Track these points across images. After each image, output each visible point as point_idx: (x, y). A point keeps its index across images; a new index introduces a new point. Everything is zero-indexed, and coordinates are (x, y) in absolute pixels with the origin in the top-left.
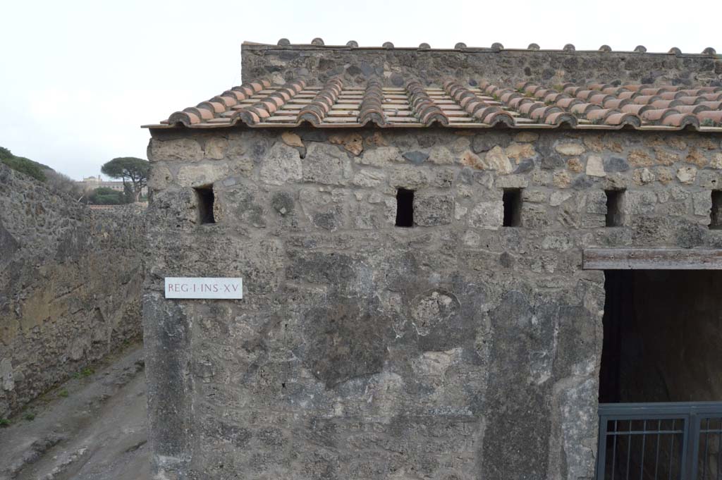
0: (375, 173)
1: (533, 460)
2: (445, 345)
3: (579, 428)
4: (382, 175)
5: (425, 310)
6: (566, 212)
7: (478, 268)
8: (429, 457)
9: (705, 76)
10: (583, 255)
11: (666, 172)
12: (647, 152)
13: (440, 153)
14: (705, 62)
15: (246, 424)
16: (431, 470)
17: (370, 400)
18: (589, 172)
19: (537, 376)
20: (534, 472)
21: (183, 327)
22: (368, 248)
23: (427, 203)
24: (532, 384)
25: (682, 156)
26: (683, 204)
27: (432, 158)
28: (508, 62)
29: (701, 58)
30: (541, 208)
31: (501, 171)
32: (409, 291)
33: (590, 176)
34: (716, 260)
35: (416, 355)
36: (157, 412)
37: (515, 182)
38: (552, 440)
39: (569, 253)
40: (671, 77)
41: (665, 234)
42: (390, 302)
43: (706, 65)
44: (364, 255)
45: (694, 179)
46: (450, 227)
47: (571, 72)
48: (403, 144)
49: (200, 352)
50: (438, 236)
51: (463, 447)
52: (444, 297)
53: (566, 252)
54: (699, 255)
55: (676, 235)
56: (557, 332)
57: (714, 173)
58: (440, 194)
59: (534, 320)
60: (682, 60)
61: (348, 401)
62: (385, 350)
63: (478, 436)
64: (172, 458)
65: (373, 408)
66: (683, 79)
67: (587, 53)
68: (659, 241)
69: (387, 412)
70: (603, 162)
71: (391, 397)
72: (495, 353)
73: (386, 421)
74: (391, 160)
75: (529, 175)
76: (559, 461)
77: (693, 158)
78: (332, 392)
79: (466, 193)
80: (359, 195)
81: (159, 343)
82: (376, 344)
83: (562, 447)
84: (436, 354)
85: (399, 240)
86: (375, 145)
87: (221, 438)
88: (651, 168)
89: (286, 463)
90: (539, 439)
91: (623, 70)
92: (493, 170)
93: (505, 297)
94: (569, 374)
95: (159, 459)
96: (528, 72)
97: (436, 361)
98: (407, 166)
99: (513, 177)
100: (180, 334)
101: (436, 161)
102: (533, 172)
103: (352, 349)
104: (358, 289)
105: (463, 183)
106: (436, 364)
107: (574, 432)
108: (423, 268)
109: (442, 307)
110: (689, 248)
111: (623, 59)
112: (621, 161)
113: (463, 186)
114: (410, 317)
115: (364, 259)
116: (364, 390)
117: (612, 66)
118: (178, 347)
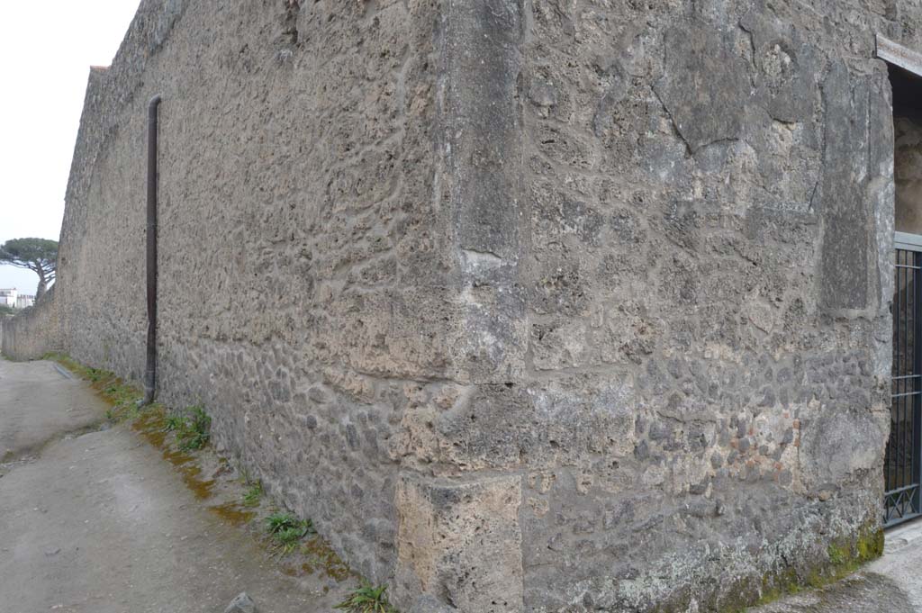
1: (858, 279)
2: (791, 115)
3: (886, 240)
5: (771, 66)
8: (780, 271)
10: (875, 41)
15: (595, 201)
16: (781, 291)
17: (727, 181)
19: (858, 172)
20: (858, 295)
21: (514, 5)
24: (854, 181)
32: (759, 34)
35: (766, 124)
36: (471, 158)
38: (869, 251)
39: (867, 35)
42: (741, 45)
49: (536, 59)
51: (806, 259)
52: (784, 53)
53: (865, 33)
56: (867, 122)
59: (852, 103)
61: (708, 178)
62: (742, 108)
63: (817, 243)
64: (489, 258)
65: (731, 193)
69: (743, 201)
71: (746, 179)
72: (827, 137)
73: (743, 214)
76: (875, 281)
78: (691, 161)
81: (478, 26)
82: (734, 97)
83: (877, 262)
84: (782, 126)
87: (562, 222)
89: (643, 273)
90: (860, 252)
93: (831, 68)
94: (878, 174)
95: (465, 259)
97: (782, 136)
100: (510, 16)
103: (712, 98)
104: (713, 16)
106: (782, 141)
107: (884, 245)
108: (768, 10)
109: (783, 65)
114: (762, 71)
116: (722, 164)
118: (506, 40)
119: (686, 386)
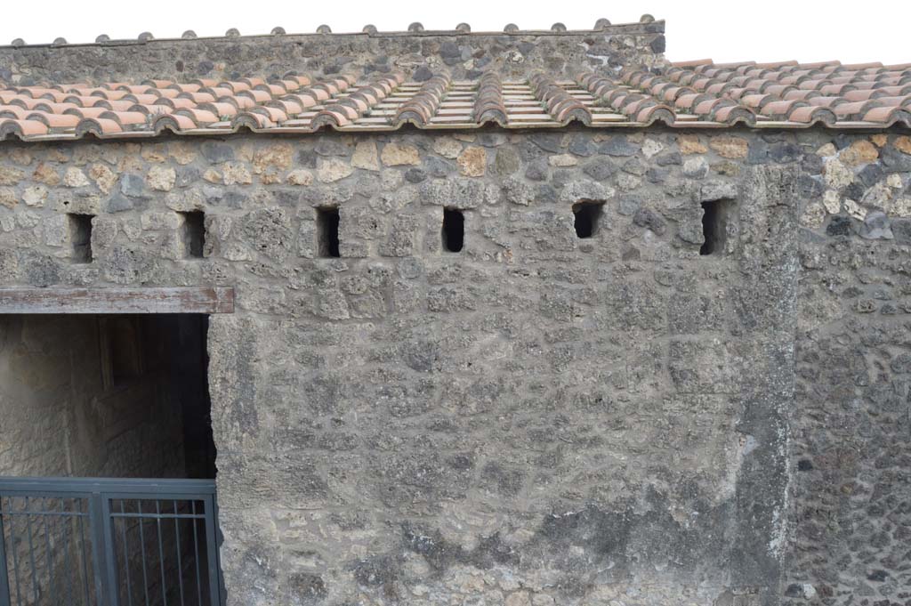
9: (407, 60)
11: (10, 194)
14: (407, 42)
25: (28, 173)
26: (33, 233)
28: (155, 56)
29: (402, 36)
34: (76, 301)
40: (363, 64)
41: (15, 270)
43: (409, 46)
45: (43, 201)
47: (233, 64)
54: (56, 296)
55: (27, 271)
57: (70, 192)
60: (377, 41)
66: (378, 65)
67: (253, 38)
68: (7, 279)
77: (40, 175)
91: (301, 58)
96: (180, 67)
110: (45, 286)
111: (300, 44)
117: (285, 54)
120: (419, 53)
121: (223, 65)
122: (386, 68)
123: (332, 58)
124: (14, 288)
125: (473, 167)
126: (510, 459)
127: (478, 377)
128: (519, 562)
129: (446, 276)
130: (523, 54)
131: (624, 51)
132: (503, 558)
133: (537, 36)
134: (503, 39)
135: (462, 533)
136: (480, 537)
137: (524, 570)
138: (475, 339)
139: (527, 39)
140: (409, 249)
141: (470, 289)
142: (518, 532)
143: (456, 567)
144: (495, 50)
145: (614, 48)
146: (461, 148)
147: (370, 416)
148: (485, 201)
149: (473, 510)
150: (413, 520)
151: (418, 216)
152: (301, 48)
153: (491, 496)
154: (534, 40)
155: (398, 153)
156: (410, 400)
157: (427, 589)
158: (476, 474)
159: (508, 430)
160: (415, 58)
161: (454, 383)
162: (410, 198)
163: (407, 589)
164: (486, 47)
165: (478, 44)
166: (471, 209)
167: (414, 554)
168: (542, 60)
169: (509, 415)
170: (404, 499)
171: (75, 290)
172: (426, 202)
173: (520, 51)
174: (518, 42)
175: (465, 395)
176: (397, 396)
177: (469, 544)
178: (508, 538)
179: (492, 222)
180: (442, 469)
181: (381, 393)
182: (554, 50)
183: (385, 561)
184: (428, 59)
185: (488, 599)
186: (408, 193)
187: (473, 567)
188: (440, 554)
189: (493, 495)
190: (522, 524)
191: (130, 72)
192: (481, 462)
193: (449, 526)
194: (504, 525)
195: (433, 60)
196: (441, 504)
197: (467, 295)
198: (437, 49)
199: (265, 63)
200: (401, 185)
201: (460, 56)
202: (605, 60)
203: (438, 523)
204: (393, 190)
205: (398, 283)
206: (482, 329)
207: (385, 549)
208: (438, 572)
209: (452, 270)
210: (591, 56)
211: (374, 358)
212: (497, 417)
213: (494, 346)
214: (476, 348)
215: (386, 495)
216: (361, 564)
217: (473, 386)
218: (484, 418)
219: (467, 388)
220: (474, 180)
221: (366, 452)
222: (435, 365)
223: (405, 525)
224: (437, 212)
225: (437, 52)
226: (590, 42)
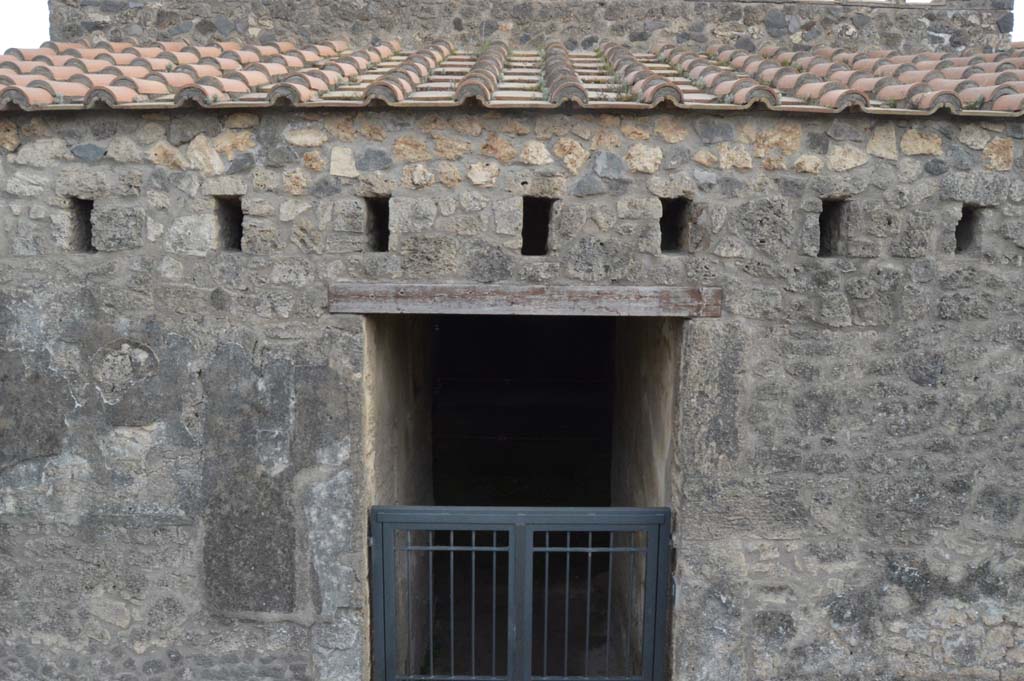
0: (34, 176)
1: (274, 581)
2: (140, 418)
3: (332, 538)
4: (45, 179)
5: (113, 369)
6: (302, 229)
7: (182, 310)
8: (134, 572)
9: (727, 29)
10: (329, 293)
11: (452, 170)
12: (421, 140)
13: (123, 146)
14: (728, 7)
16: (139, 590)
17: (50, 492)
18: (335, 171)
19: (270, 464)
20: (277, 598)
22: (32, 282)
23: (107, 218)
24: (264, 475)
25: (476, 146)
26: (479, 217)
27: (111, 154)
28: (428, 10)
30: (268, 224)
31: (207, 170)
32: (91, 342)
33: (337, 177)
34: (530, 301)
35: (103, 432)
37: (229, 186)
38: (297, 554)
39: (310, 289)
40: (676, 31)
41: (452, 262)
42: (65, 358)
43: (730, 12)
44: (29, 292)
45: (494, 180)
46: (141, 251)
47: (522, 24)
48: (71, 135)
50: (126, 265)
51: (178, 560)
52: (137, 351)
53: (304, 288)
54: (504, 294)
55: (469, 263)
56: (293, 403)
57: (527, 170)
58: (126, 205)
59: (261, 385)
60: (692, 5)
61: (21, 493)
62: (63, 423)
63: (196, 545)
65: (55, 503)
68: (442, 273)
69: (73, 510)
70: (355, 156)
71: (77, 488)
72: (210, 432)
73: (74, 521)
74: (57, 158)
75: (249, 176)
76: (309, 584)
77: (492, 148)
79: (161, 204)
80: (16, 208)
82: (49, 415)
83: (312, 563)
84: (131, 430)
85: (74, 270)
86: (33, 137)
88: (428, 163)
90: (279, 552)
91: (602, 20)
92: (196, 170)
93: (220, 351)
94: (313, 463)
96: (458, 25)
97: (133, 439)
98: (78, 166)
99: (226, 179)
101: (116, 157)
102: (254, 172)
103: (18, 421)
104: (22, 340)
105: (156, 189)
106: (134, 444)
107: (326, 544)
108: (107, 310)
109: (135, 365)
110: (490, 282)
111: (602, 4)
112: (381, 154)
113: (156, 193)
114: (93, 380)
115: (27, 297)
116: (40, 478)
117: (585, 15)
119: (10, 664)
120: (740, 22)
121: (511, 25)
122: (703, 36)
123: (641, 23)
124: (450, 283)
125: (1000, 160)
126: (1010, 482)
127: (982, 393)
128: (1005, 594)
129: (960, 281)
130: (857, 28)
131: (967, 29)
132: (991, 590)
133: (873, 8)
134: (835, 10)
135: (949, 563)
136: (969, 568)
137: (1011, 603)
138: (986, 351)
139: (863, 10)
140: (923, 249)
141: (985, 296)
142: (1010, 561)
143: (939, 601)
144: (826, 22)
145: (957, 25)
146: (989, 138)
147: (864, 435)
148: (1010, 200)
149: (964, 537)
150: (898, 549)
151: (934, 213)
152: (603, 9)
153: (984, 523)
154: (869, 12)
155: (920, 141)
156: (910, 418)
157: (905, 625)
158: (970, 498)
159: (1011, 451)
160: (735, 26)
161: (959, 399)
162: (930, 192)
163: (884, 626)
164: (817, 18)
165: (808, 14)
166: (991, 207)
167: (895, 587)
168: (878, 36)
169: (1014, 434)
170: (892, 527)
171: (528, 287)
172: (945, 197)
173: (853, 24)
174: (852, 14)
175: (968, 412)
176: (896, 412)
177: (956, 575)
178: (997, 567)
179: (1015, 222)
180: (937, 493)
181: (879, 410)
182: (891, 25)
183: (863, 596)
184: (750, 29)
185: (969, 635)
186: (927, 186)
187: (957, 600)
188: (924, 587)
189: (987, 521)
190: (1014, 553)
191: (396, 29)
192: (978, 485)
193: (937, 556)
194: (995, 554)
195: (756, 30)
196: (931, 532)
197: (981, 302)
198: (761, 18)
199: (560, 25)
200: (920, 177)
201: (787, 27)
202: (946, 38)
203: (926, 552)
204: (911, 182)
205: (909, 287)
206: (994, 340)
207: (864, 582)
208: (919, 606)
209: (965, 273)
210: (932, 33)
211: (875, 370)
212: (1001, 437)
213: (1005, 359)
214: (985, 361)
215: (873, 523)
216: (837, 599)
217: (977, 403)
218: (986, 437)
219: (970, 405)
220: (1001, 175)
221: (856, 475)
222: (940, 378)
223: (889, 556)
224: (956, 209)
225: (763, 21)
226: (931, 18)
